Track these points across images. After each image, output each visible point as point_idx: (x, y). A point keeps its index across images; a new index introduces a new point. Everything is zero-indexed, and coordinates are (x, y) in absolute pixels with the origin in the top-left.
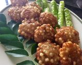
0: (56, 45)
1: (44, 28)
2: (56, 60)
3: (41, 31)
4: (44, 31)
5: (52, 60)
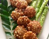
0: (26, 30)
2: (21, 37)
4: (22, 20)
5: (19, 37)
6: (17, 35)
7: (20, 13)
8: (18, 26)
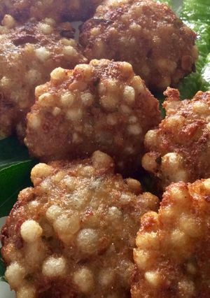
1: (92, 83)
3: (66, 96)
6: (55, 265)
7: (42, 51)
8: (40, 168)
